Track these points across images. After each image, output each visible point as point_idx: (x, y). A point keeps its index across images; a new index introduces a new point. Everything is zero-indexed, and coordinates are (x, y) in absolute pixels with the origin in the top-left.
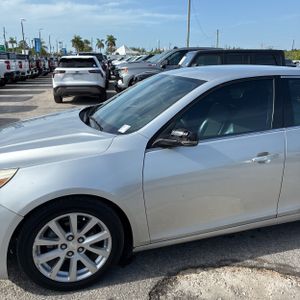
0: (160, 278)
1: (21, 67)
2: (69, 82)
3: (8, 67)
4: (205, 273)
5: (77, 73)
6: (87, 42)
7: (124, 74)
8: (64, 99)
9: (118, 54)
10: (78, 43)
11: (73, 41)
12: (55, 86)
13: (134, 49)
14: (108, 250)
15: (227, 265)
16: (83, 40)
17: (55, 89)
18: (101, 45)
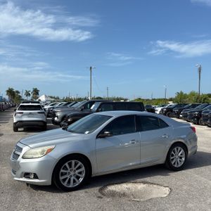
2: (25, 119)
5: (30, 113)
6: (18, 92)
7: (58, 114)
8: (19, 129)
9: (40, 100)
12: (15, 121)
13: (51, 97)
16: (15, 91)
17: (15, 124)
18: (28, 94)
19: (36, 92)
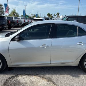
0: (14, 75)
1: (28, 21)
3: (24, 21)
4: (27, 76)
6: (51, 15)
9: (60, 18)
10: (49, 15)
11: (48, 14)
14: (1, 66)
15: (34, 75)
16: (50, 14)
18: (55, 15)
19: (58, 14)
